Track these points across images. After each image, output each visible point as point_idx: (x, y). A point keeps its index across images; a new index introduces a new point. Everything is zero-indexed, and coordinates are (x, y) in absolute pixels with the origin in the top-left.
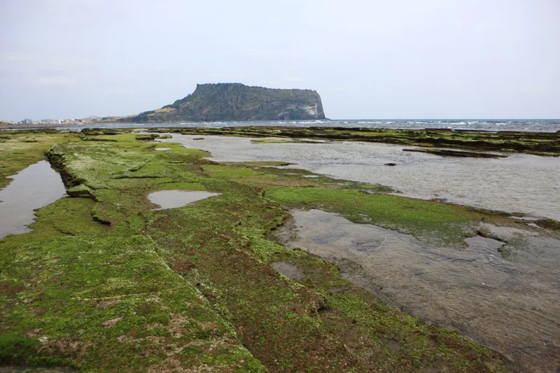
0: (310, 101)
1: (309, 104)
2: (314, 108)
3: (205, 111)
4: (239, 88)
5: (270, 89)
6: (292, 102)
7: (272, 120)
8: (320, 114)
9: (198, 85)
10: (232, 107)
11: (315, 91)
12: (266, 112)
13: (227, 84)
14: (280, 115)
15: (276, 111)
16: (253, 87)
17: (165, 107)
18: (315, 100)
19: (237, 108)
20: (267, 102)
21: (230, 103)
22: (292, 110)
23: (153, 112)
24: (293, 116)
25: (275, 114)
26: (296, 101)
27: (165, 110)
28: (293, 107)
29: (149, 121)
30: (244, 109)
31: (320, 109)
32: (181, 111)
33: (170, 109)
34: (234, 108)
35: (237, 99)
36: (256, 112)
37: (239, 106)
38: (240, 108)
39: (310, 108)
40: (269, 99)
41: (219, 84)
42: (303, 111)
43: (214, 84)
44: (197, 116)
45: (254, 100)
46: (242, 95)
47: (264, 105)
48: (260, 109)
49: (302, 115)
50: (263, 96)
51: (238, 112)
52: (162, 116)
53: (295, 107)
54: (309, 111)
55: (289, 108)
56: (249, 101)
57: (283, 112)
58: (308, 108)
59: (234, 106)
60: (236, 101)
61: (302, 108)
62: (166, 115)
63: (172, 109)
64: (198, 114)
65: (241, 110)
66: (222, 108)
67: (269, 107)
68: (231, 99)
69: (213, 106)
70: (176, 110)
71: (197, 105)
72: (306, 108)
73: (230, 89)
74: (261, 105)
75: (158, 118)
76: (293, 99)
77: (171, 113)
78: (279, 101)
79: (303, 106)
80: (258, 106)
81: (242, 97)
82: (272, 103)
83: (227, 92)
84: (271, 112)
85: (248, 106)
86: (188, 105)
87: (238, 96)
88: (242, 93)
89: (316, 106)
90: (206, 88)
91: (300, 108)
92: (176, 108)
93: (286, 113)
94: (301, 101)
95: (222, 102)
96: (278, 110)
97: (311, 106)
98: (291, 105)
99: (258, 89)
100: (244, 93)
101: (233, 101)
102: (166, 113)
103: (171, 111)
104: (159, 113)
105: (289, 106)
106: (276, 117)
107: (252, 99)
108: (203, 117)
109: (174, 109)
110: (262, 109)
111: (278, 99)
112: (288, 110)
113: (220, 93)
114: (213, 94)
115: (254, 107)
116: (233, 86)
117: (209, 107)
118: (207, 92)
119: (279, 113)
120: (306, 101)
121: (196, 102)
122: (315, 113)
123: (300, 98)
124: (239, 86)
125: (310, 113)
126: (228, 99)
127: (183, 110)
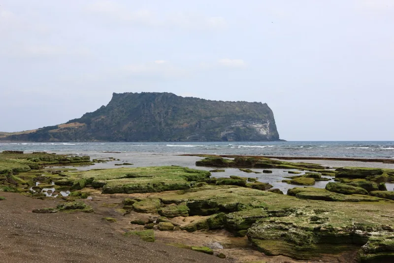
0: (260, 116)
1: (259, 120)
2: (265, 127)
3: (125, 127)
4: (169, 99)
5: (209, 101)
6: (238, 118)
7: (212, 140)
8: (273, 134)
9: (114, 94)
10: (160, 124)
11: (266, 104)
12: (204, 131)
13: (154, 94)
14: (223, 134)
15: (217, 130)
16: (187, 98)
17: (70, 122)
18: (267, 115)
19: (167, 124)
20: (206, 118)
21: (157, 118)
22: (238, 129)
23: (56, 127)
24: (240, 137)
25: (217, 133)
26: (243, 117)
27: (72, 125)
28: (239, 124)
29: (51, 139)
30: (176, 126)
31: (273, 127)
32: (93, 127)
33: (78, 124)
34: (163, 125)
35: (167, 113)
36: (192, 130)
37: (169, 122)
38: (171, 125)
39: (261, 126)
40: (209, 114)
41: (143, 94)
42: (253, 130)
43: (136, 94)
44: (114, 134)
45: (189, 115)
46: (173, 108)
47: (202, 121)
48: (196, 126)
49: (251, 135)
50: (200, 110)
51: (169, 130)
52: (68, 134)
53: (241, 125)
54: (260, 130)
55: (234, 126)
56: (183, 116)
57: (227, 131)
58: (257, 126)
59: (162, 122)
60: (165, 115)
61: (251, 126)
62: (73, 132)
63: (81, 125)
64: (116, 132)
65: (171, 127)
66: (147, 124)
67: (208, 124)
68: (158, 113)
69: (135, 122)
70: (86, 125)
71: (114, 120)
72: (255, 126)
73: (157, 100)
74: (198, 122)
75: (62, 135)
76: (239, 114)
77: (81, 129)
78: (222, 116)
79: (252, 123)
80: (194, 123)
81: (173, 111)
82: (212, 119)
83: (155, 104)
84: (211, 130)
85: (181, 122)
86: (102, 119)
87: (168, 109)
88: (173, 106)
89: (268, 124)
90: (126, 98)
91: (248, 126)
92: (86, 123)
93: (230, 132)
94: (249, 117)
95: (147, 116)
96: (220, 128)
97: (263, 123)
98: (236, 122)
99: (194, 101)
100: (175, 105)
101: (162, 115)
102: (73, 129)
103: (80, 127)
104: (65, 129)
105: (235, 123)
106: (217, 137)
107: (187, 114)
108: (121, 136)
109: (84, 124)
110: (200, 127)
111: (219, 114)
112: (232, 128)
113: (144, 104)
114: (136, 107)
115: (190, 124)
116: (161, 96)
117: (130, 123)
118: (127, 103)
119: (221, 132)
120: (256, 117)
121: (113, 115)
122: (267, 133)
123: (248, 113)
124: (169, 97)
125: (261, 133)
126: (154, 113)
127: (96, 126)
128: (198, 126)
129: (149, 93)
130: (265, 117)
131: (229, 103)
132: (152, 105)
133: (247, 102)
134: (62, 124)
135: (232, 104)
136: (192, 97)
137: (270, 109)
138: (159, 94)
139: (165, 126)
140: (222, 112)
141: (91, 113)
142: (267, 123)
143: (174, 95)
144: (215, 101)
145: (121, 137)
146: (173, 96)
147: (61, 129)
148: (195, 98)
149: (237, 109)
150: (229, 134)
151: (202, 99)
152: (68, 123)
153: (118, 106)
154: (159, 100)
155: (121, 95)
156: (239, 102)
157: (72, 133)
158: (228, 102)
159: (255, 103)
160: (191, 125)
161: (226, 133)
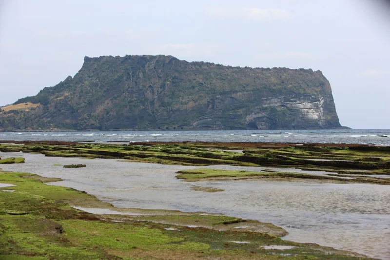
0: (308, 91)
1: (306, 97)
2: (317, 107)
3: (100, 109)
4: (167, 64)
5: (229, 67)
6: (273, 93)
7: (232, 128)
8: (329, 118)
9: (87, 59)
10: (152, 103)
11: (319, 72)
12: (220, 114)
13: (144, 58)
14: (249, 118)
15: (241, 111)
16: (195, 64)
17: (20, 101)
18: (319, 89)
19: (163, 105)
20: (224, 93)
21: (149, 94)
22: (273, 110)
24: (274, 124)
25: (240, 117)
26: (280, 92)
27: (21, 106)
28: (275, 103)
30: (176, 107)
31: (330, 107)
32: (52, 109)
33: (30, 105)
34: (157, 105)
35: (163, 86)
36: (200, 112)
37: (166, 100)
38: (169, 104)
39: (309, 105)
40: (227, 89)
41: (128, 58)
42: (295, 112)
43: (118, 57)
44: (82, 119)
45: (196, 89)
46: (173, 78)
47: (217, 98)
48: (208, 106)
49: (294, 120)
50: (214, 81)
51: (165, 113)
52: (15, 119)
53: (279, 104)
54: (308, 112)
55: (267, 105)
56: (187, 91)
57: (255, 114)
58: (304, 106)
59: (156, 101)
60: (160, 90)
61: (293, 106)
62: (23, 116)
63: (35, 106)
64: (85, 115)
65: (169, 108)
66: (132, 104)
67: (226, 102)
68: (150, 87)
69: (114, 101)
70: (42, 106)
71: (82, 98)
72: (301, 106)
73: (149, 67)
74: (211, 99)
75: (6, 122)
76: (274, 88)
77: (33, 112)
78: (247, 91)
79: (296, 101)
80: (204, 101)
81: (173, 83)
82: (233, 95)
83: (144, 73)
84: (231, 113)
85: (184, 101)
86: (66, 97)
87: (165, 81)
88: (173, 76)
89: (322, 102)
90: (103, 64)
91: (288, 105)
92: (41, 104)
93: (260, 115)
94: (291, 92)
95: (132, 92)
96: (244, 109)
97: (312, 102)
98: (270, 99)
99: (205, 67)
100: (177, 74)
101: (155, 90)
102: (22, 112)
103: (32, 109)
104: (11, 112)
105: (268, 102)
106: (239, 123)
107: (193, 87)
108: (93, 122)
109: (39, 104)
110: (213, 108)
111: (244, 87)
112: (265, 109)
113: (128, 74)
114: (116, 77)
115: (197, 103)
116: (155, 61)
117: (107, 102)
118: (103, 71)
119: (246, 115)
120: (302, 92)
121: (82, 91)
122: (319, 116)
123: (290, 86)
124: (167, 61)
125: (309, 116)
126: (144, 86)
127: (56, 108)
128: (210, 106)
129: (137, 56)
130: (316, 92)
131: (260, 71)
132: (141, 75)
133: (288, 69)
134: (8, 105)
135: (264, 72)
136: (202, 63)
137: (324, 78)
138: (152, 57)
139: (159, 106)
140: (248, 85)
141: (51, 88)
142: (320, 101)
143: (174, 59)
144: (238, 68)
145: (92, 124)
146: (172, 60)
147: (5, 113)
148: (207, 63)
149: (273, 79)
150: (259, 118)
151: (218, 65)
152: (16, 103)
153: (89, 77)
154: (152, 67)
155: (96, 59)
156: (275, 68)
157: (21, 118)
158: (258, 68)
159: (302, 70)
160: (199, 104)
161: (255, 116)
